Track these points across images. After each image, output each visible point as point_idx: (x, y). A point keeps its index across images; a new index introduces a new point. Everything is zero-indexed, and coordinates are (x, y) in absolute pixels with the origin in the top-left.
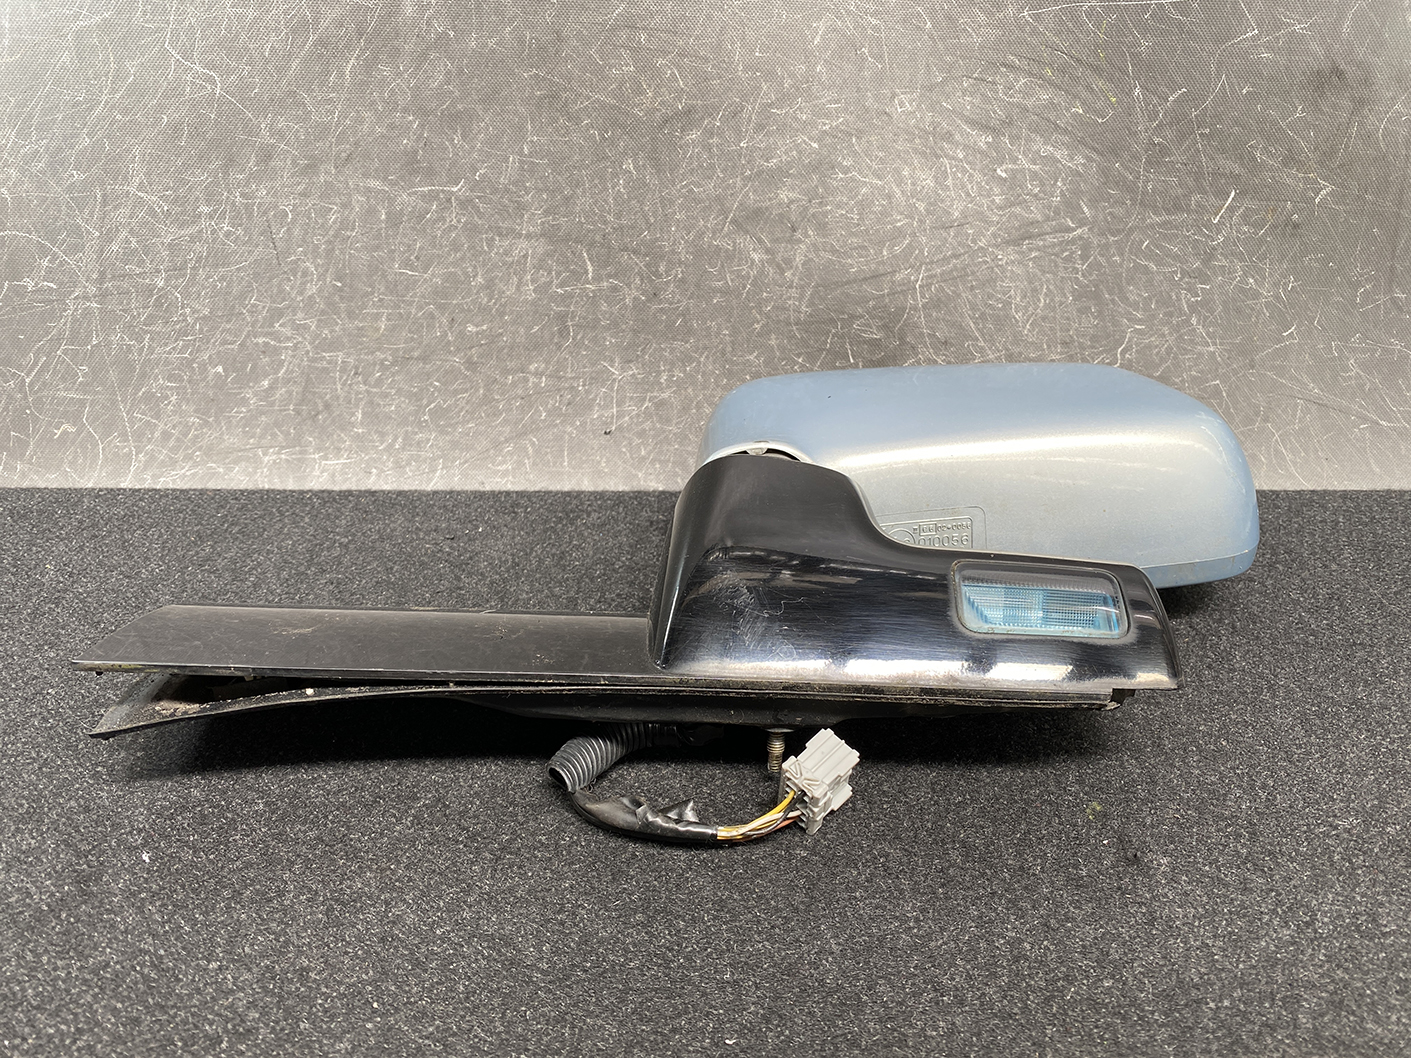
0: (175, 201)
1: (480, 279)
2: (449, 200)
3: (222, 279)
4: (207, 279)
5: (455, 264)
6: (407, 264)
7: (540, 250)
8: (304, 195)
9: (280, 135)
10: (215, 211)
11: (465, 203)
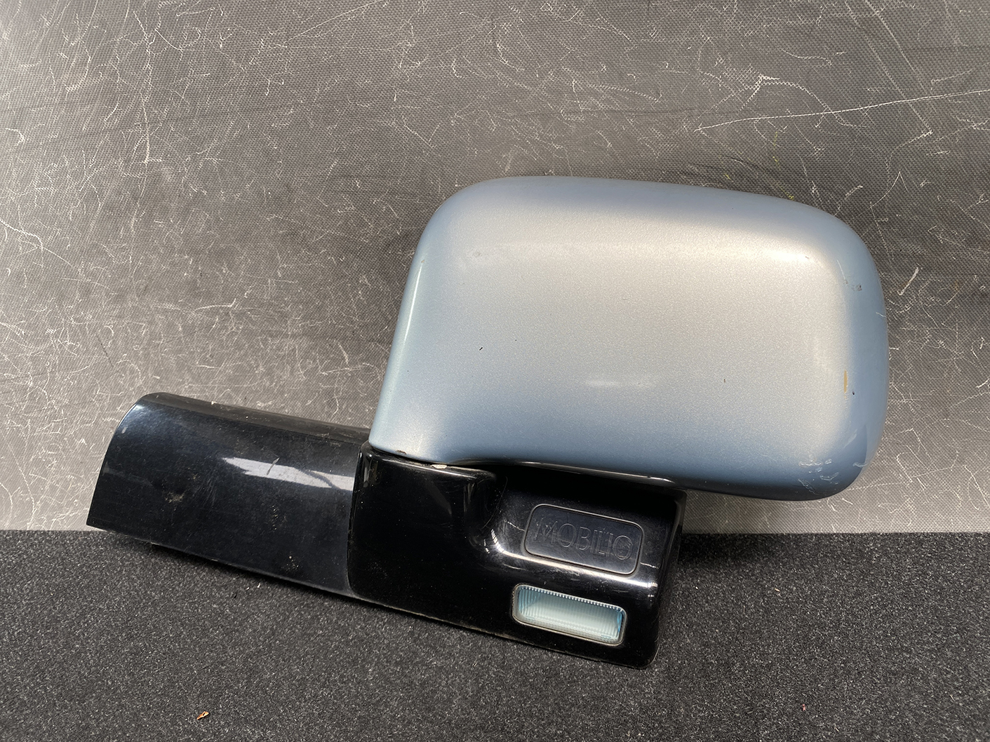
0: (29, 327)
1: (261, 369)
2: (227, 314)
3: (73, 378)
4: (63, 378)
5: (240, 359)
6: (204, 361)
7: (305, 345)
8: (120, 317)
9: (93, 275)
10: (59, 332)
11: (240, 315)
